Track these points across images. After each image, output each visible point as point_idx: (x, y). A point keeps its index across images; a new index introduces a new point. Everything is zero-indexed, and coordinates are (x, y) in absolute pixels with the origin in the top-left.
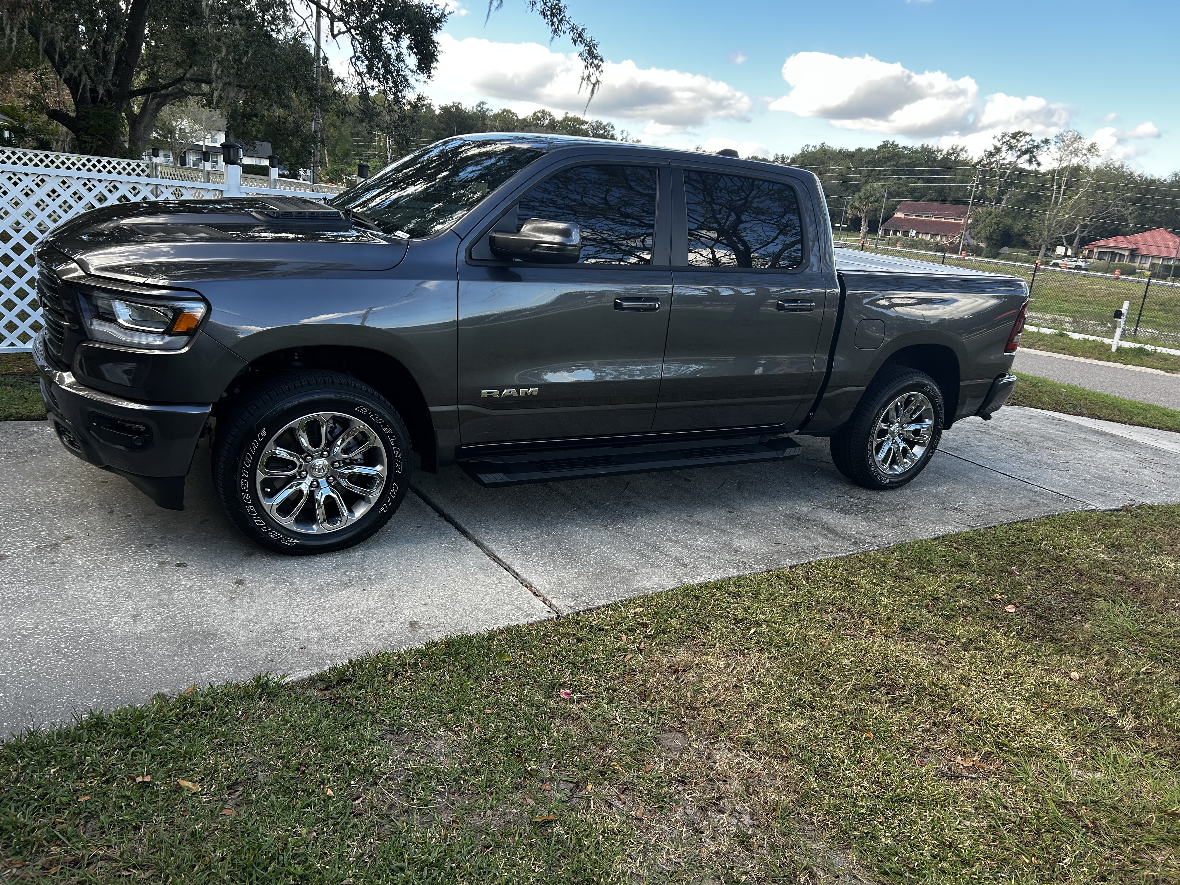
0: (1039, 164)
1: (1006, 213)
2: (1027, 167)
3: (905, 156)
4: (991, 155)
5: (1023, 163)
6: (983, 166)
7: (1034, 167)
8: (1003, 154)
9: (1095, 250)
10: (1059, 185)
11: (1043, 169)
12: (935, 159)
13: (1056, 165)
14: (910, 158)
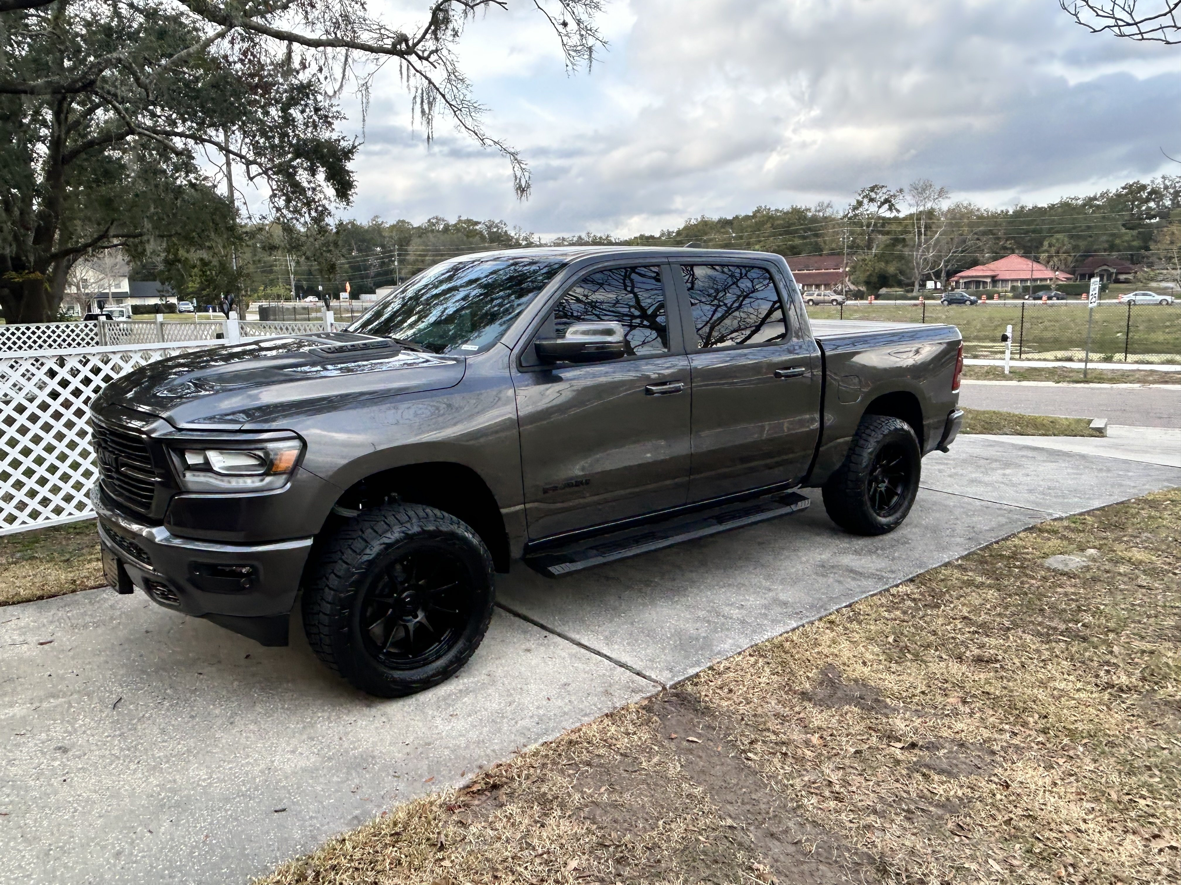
0: (898, 211)
1: (879, 257)
2: (888, 215)
3: (778, 218)
4: (855, 208)
5: (885, 212)
6: (850, 219)
7: (894, 214)
8: (866, 207)
9: (961, 281)
10: (919, 228)
11: (901, 215)
12: (805, 217)
13: (913, 210)
14: (784, 219)
